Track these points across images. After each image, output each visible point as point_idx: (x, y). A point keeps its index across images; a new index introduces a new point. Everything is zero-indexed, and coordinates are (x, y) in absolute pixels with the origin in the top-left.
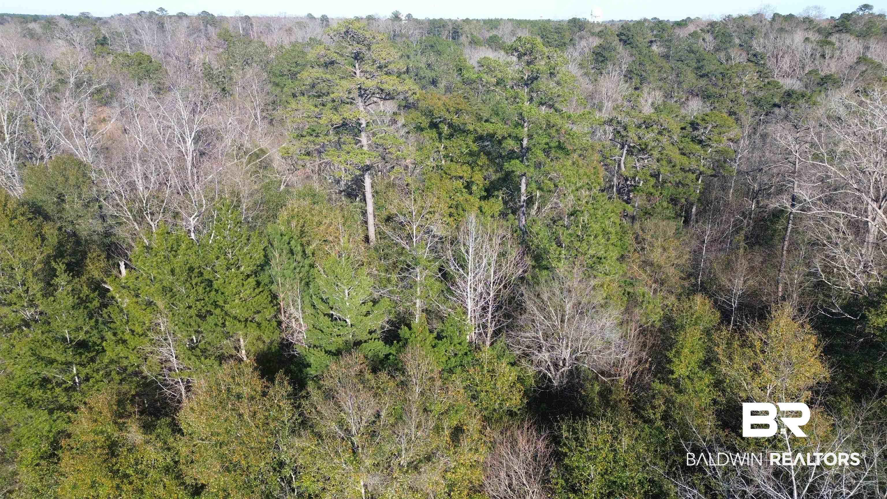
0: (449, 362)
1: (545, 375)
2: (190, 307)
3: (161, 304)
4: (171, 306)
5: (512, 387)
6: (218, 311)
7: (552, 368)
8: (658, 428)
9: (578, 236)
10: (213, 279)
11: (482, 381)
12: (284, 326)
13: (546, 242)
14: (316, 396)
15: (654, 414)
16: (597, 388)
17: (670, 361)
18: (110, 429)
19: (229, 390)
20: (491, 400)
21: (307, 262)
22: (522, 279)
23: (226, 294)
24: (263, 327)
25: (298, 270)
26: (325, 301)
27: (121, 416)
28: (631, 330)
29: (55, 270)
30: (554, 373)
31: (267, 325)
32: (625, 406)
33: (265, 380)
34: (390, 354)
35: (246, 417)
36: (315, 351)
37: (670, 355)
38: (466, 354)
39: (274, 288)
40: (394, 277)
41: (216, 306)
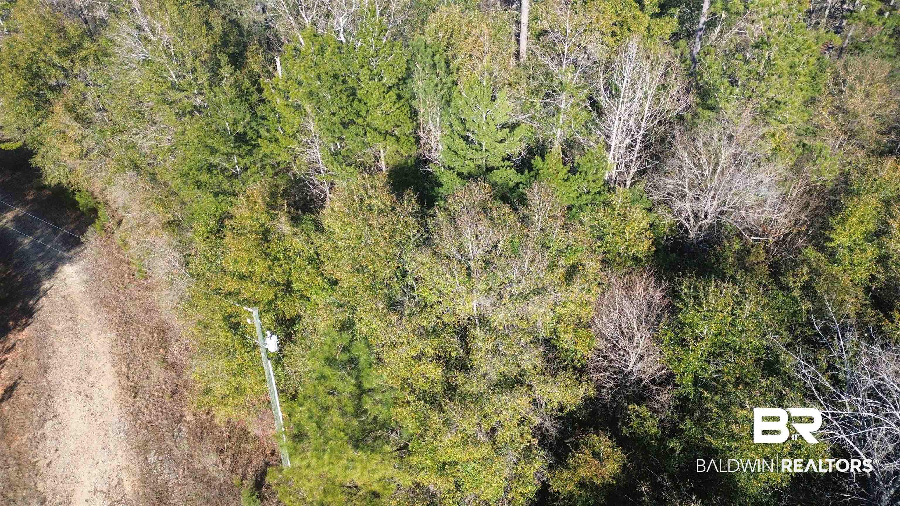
0: (580, 199)
1: (682, 225)
2: (334, 114)
3: (308, 107)
4: (318, 110)
5: (642, 234)
6: (360, 121)
7: (692, 219)
8: (794, 298)
9: (758, 73)
10: (356, 87)
11: (610, 224)
12: (422, 142)
13: (717, 77)
14: (441, 217)
15: (794, 282)
16: (737, 246)
17: (832, 228)
18: (264, 217)
19: (362, 201)
20: (617, 243)
21: (449, 79)
22: (681, 118)
23: (368, 105)
24: (401, 142)
25: (439, 87)
26: (463, 122)
27: (272, 207)
28: (794, 188)
29: (220, 61)
30: (692, 225)
31: (405, 140)
32: (764, 269)
33: (394, 196)
34: (521, 183)
35: (375, 227)
36: (448, 172)
37: (833, 221)
38: (599, 193)
39: (414, 103)
40: (538, 102)
41: (358, 116)
